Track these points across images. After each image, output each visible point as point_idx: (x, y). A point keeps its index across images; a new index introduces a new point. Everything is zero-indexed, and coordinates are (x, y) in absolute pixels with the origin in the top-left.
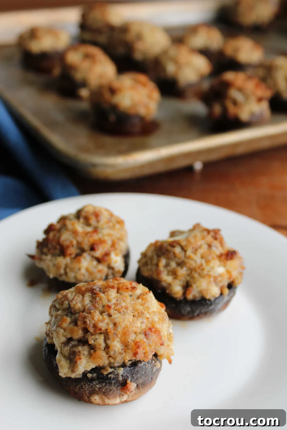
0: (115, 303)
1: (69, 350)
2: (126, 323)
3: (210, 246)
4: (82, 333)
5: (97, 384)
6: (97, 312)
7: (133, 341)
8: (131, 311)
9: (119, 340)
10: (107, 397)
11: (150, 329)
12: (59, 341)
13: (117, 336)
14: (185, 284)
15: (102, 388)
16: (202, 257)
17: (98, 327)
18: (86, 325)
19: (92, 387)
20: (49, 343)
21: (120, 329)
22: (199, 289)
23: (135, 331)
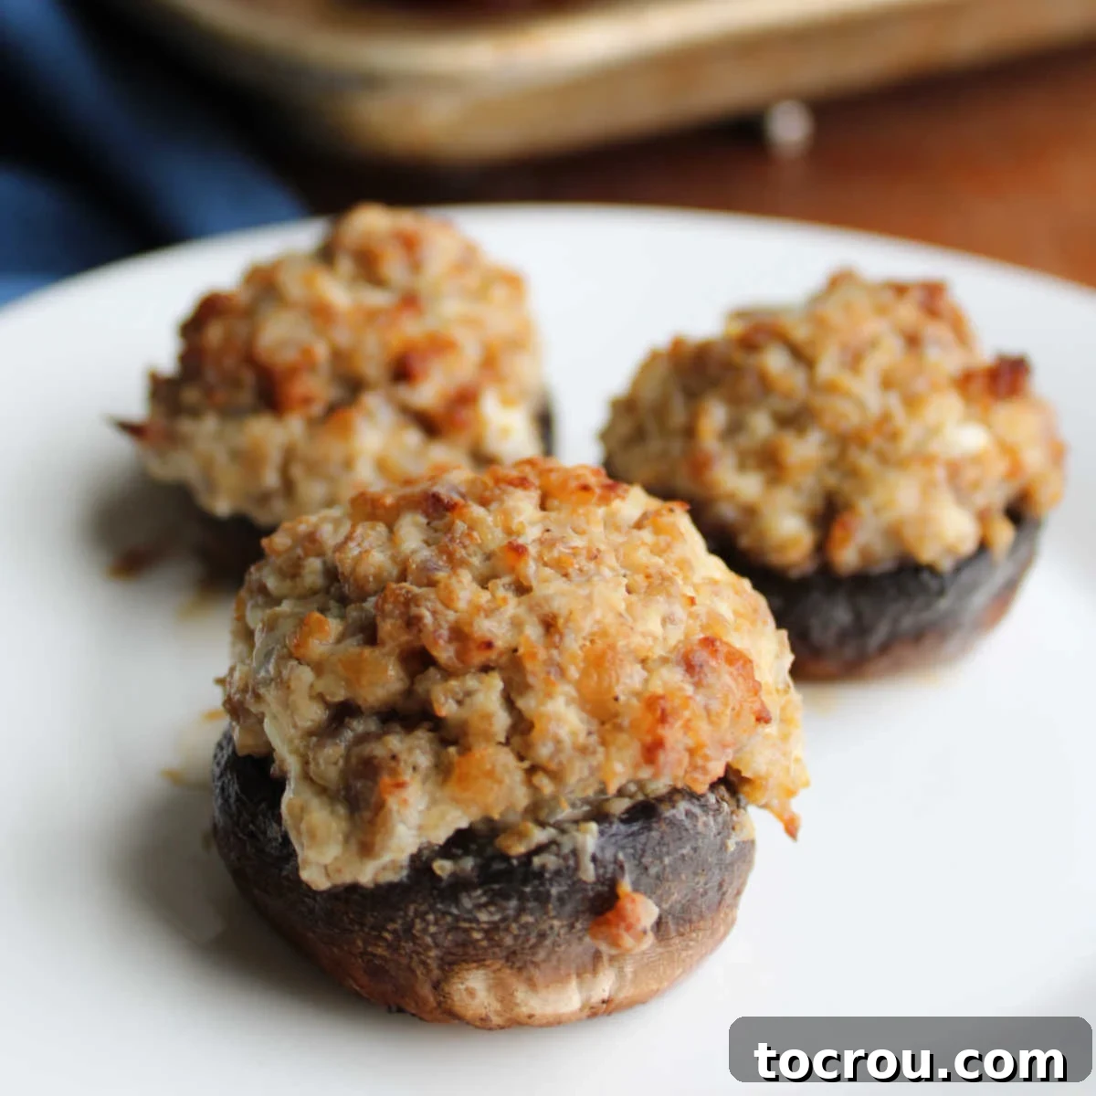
0: (543, 539)
1: (341, 756)
2: (598, 614)
3: (913, 341)
4: (402, 674)
5: (479, 907)
6: (466, 577)
7: (637, 694)
8: (612, 569)
9: (573, 693)
10: (525, 974)
11: (709, 643)
12: (295, 726)
13: (562, 672)
14: (819, 503)
15: (502, 926)
16: (887, 383)
17: (476, 636)
18: (420, 631)
19: (453, 928)
20: (241, 753)
21: (574, 643)
22: (889, 516)
23: (643, 654)
